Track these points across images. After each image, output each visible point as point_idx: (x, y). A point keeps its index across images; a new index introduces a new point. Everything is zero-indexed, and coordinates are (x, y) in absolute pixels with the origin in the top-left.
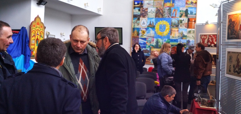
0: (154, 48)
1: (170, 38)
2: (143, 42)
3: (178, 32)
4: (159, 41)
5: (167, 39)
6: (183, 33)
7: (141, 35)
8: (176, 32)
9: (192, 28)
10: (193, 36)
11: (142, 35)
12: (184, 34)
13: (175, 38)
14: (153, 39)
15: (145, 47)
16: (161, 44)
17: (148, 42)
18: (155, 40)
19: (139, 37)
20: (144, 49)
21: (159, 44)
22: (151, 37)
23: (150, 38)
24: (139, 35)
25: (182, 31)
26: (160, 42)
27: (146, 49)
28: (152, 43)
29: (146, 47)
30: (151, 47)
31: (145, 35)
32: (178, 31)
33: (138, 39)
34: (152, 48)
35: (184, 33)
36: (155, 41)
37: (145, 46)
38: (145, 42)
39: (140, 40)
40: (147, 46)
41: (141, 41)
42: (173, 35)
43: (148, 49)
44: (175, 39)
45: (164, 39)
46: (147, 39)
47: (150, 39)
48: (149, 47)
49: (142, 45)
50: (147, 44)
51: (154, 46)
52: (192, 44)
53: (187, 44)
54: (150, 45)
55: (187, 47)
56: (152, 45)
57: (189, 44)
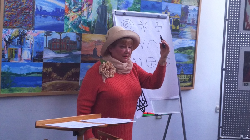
0: (92, 33)
5: (132, 1)
15: (60, 29)
17: (70, 9)
20: (55, 35)
26: (111, 10)
27: (64, 35)
29: (65, 27)
30: (80, 26)
34: (86, 32)
37: (60, 22)
40: (68, 24)
43: (73, 36)
48: (76, 26)
50: (68, 16)
51: (92, 23)
52: (193, 21)
53: (182, 18)
54: (79, 19)
55: (181, 30)
56: (84, 20)
57: (186, 18)
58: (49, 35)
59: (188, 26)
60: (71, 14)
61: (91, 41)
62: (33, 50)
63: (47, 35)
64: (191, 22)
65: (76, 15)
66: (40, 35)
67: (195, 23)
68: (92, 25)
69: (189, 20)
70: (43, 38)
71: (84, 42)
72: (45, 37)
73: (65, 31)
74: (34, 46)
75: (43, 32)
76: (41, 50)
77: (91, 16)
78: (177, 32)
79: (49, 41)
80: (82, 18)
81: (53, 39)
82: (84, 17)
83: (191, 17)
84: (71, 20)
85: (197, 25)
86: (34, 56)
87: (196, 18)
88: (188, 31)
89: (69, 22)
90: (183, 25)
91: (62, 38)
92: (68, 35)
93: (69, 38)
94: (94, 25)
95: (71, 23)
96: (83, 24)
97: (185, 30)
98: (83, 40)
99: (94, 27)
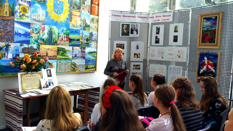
1: (70, 28)
2: (24, 30)
3: (79, 18)
4: (53, 31)
5: (65, 29)
6: (85, 21)
7: (18, 14)
8: (78, 17)
9: (95, 15)
10: (96, 27)
11: (20, 16)
12: (86, 23)
13: (77, 27)
14: (43, 26)
16: (56, 36)
17: (33, 32)
18: (47, 28)
19: (16, 20)
20: (26, 46)
21: (54, 36)
22: (39, 21)
23: (38, 23)
24: (15, 16)
25: (84, 18)
26: (55, 33)
28: (41, 35)
31: (28, 17)
32: (80, 16)
33: (13, 24)
34: (42, 44)
35: (87, 21)
36: (46, 31)
38: (29, 30)
39: (16, 25)
40: (32, 40)
41: (18, 28)
42: (73, 22)
43: (35, 46)
44: (76, 29)
45: (61, 28)
46: (31, 26)
47: (37, 25)
48: (36, 41)
49: (22, 36)
50: (32, 36)
51: (45, 39)
52: (95, 39)
53: (90, 38)
54: (38, 37)
55: (90, 43)
56: (41, 38)
57: (92, 38)
58: (22, 46)
59: (93, 42)
60: (33, 35)
61: (44, 48)
62: (14, 53)
63: (21, 45)
64: (94, 40)
65: (37, 35)
66: (17, 46)
67: (96, 40)
68: (45, 40)
69: (93, 39)
70: (19, 47)
71: (41, 49)
72: (20, 47)
73: (31, 43)
74: (14, 51)
75: (19, 44)
76: (18, 53)
77: (44, 36)
78: (88, 45)
79: (22, 49)
80: (40, 37)
81: (24, 48)
82: (41, 36)
83: (94, 37)
84: (34, 38)
85: (97, 41)
86: (15, 57)
87: (96, 38)
88: (93, 44)
89: (33, 39)
90: (91, 41)
91: (29, 47)
92: (32, 46)
93: (33, 47)
94: (46, 40)
95: (34, 40)
96: (40, 40)
97: (92, 43)
98: (40, 48)
99: (46, 41)
